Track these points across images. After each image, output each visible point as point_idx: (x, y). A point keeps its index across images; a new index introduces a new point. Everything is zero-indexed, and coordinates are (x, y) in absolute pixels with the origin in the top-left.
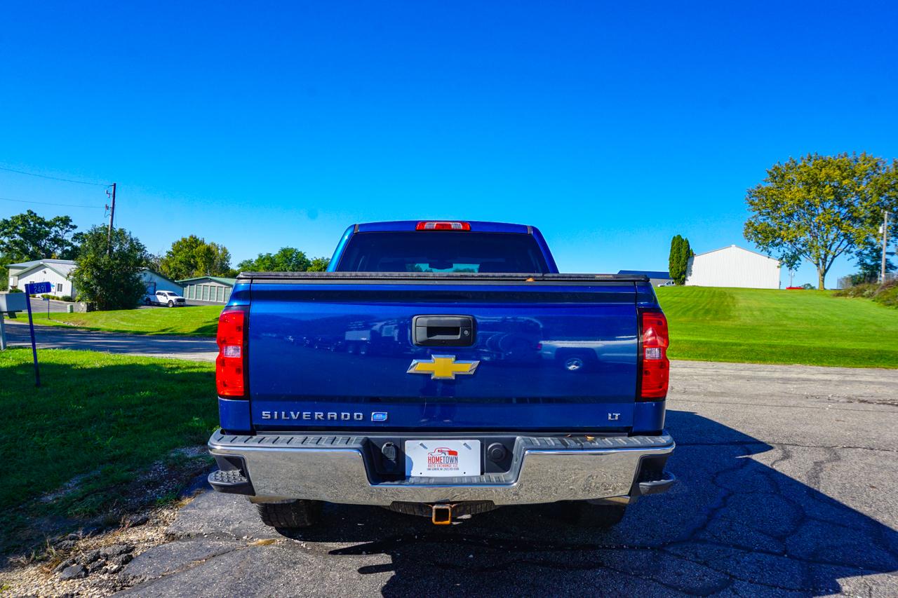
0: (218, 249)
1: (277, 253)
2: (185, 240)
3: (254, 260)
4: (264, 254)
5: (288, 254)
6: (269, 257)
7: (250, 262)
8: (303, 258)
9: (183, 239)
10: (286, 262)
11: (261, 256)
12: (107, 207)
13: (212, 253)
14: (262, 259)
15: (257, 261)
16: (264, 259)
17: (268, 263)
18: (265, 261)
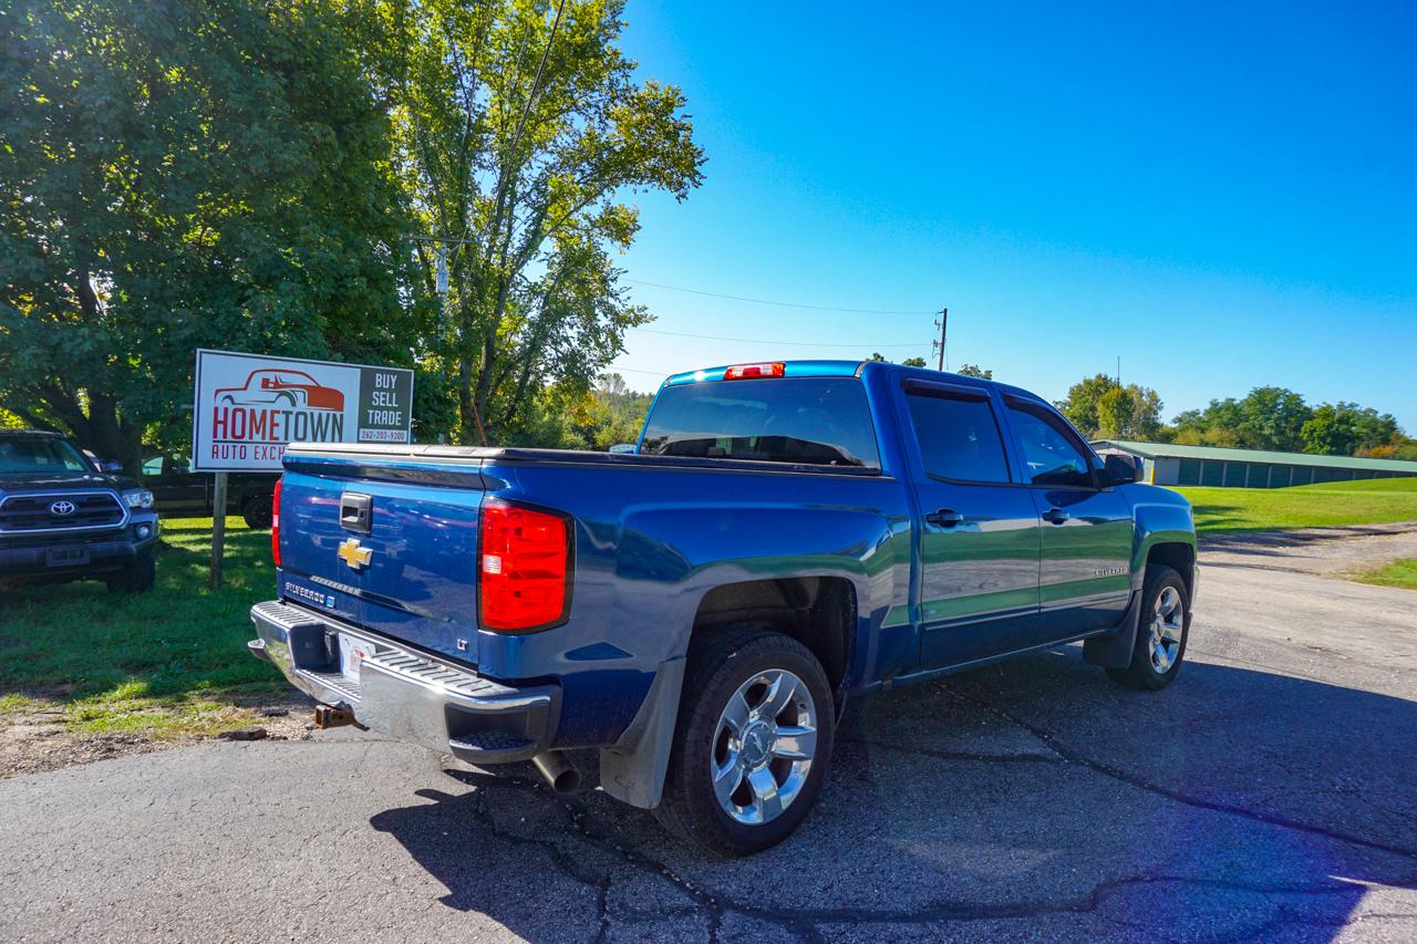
0: (1142, 395)
1: (1246, 397)
2: (1089, 383)
3: (1202, 411)
4: (1222, 400)
5: (1268, 398)
6: (1230, 405)
7: (1194, 414)
8: (1299, 405)
9: (1085, 381)
10: (1262, 413)
11: (1214, 404)
12: (935, 343)
13: (1131, 402)
14: (1216, 409)
15: (1207, 412)
16: (1221, 408)
17: (1226, 416)
18: (1222, 412)
